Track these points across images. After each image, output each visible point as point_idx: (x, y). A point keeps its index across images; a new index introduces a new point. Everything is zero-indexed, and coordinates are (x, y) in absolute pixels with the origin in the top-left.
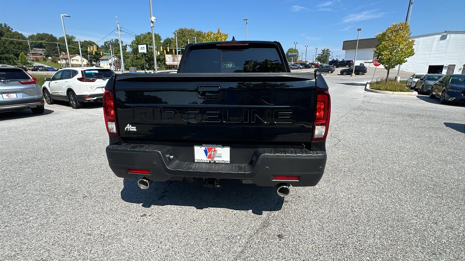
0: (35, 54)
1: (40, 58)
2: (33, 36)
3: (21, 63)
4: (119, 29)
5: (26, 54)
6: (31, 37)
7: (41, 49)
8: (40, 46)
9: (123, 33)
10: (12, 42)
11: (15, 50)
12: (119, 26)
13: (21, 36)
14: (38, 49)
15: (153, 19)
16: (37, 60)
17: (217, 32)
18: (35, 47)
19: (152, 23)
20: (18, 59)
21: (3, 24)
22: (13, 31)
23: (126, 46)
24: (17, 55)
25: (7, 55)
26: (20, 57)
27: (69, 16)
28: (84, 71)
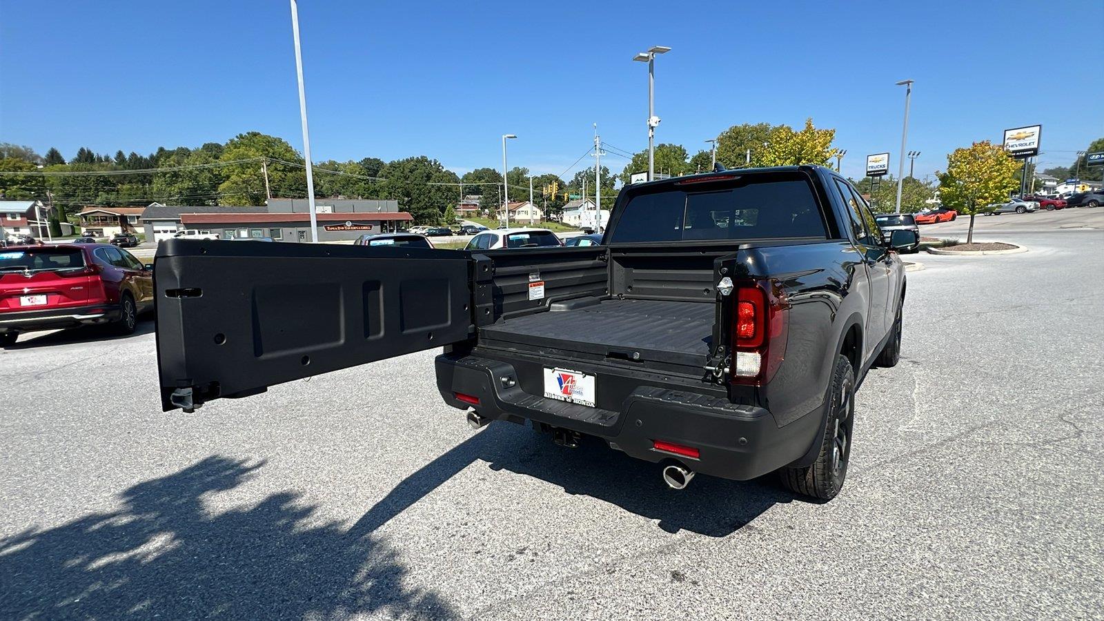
0: (468, 205)
1: (473, 212)
2: (469, 174)
3: (447, 222)
4: (598, 147)
5: (454, 207)
6: (466, 177)
7: (477, 197)
8: (476, 191)
9: (605, 154)
10: (439, 189)
11: (442, 201)
12: (598, 142)
13: (452, 177)
14: (472, 197)
15: (654, 120)
16: (469, 216)
17: (804, 128)
18: (469, 193)
19: (651, 130)
20: (443, 216)
21: (433, 161)
22: (444, 170)
23: (614, 178)
24: (443, 209)
25: (430, 210)
26: (446, 213)
27: (515, 137)
28: (508, 235)
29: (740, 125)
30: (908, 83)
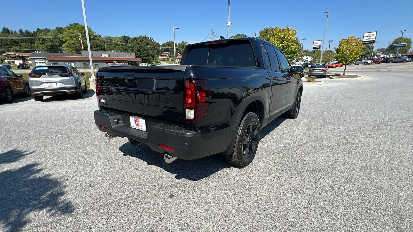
0: (163, 56)
1: (166, 58)
2: (164, 43)
3: (155, 62)
4: (212, 34)
5: (158, 56)
6: (163, 45)
7: (167, 53)
8: (167, 50)
9: (214, 37)
10: (152, 49)
11: (153, 54)
13: (158, 44)
14: (166, 52)
15: (229, 23)
16: (164, 60)
17: (286, 28)
18: (164, 51)
19: (228, 27)
20: (154, 60)
21: (150, 38)
22: (154, 41)
24: (153, 57)
25: (148, 57)
26: (155, 59)
27: (178, 28)
29: (268, 27)
30: (328, 12)
